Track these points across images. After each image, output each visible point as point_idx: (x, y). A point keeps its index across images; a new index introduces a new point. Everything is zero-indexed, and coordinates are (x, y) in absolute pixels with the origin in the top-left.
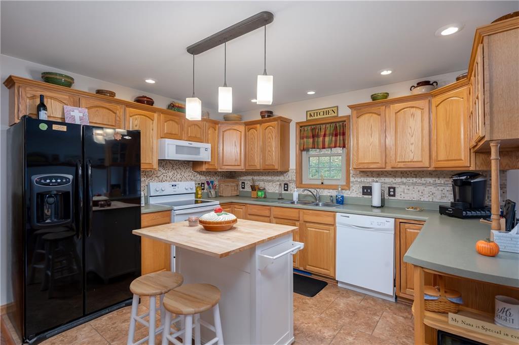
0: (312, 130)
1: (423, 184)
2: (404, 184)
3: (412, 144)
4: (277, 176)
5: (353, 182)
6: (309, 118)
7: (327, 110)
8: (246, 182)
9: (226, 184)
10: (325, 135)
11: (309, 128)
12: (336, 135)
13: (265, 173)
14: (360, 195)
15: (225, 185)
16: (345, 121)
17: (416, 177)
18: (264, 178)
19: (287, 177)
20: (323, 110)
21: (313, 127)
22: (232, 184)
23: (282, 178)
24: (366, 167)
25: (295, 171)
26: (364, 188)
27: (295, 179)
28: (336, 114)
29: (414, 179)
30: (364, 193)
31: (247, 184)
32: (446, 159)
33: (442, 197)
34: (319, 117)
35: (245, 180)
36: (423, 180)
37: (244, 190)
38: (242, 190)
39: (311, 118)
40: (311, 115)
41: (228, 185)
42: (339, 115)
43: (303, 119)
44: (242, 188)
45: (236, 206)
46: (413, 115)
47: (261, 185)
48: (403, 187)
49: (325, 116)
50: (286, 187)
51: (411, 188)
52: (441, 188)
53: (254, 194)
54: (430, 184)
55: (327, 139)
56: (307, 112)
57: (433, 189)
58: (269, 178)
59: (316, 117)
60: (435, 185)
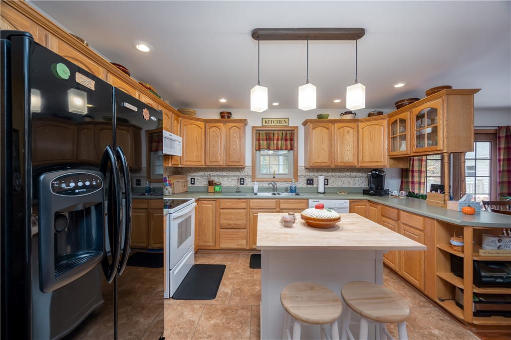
0: (266, 134)
1: (344, 177)
2: (333, 176)
3: (348, 151)
4: (233, 172)
5: (300, 176)
6: (264, 124)
7: (280, 120)
8: (196, 178)
9: (177, 180)
10: (278, 139)
11: (264, 132)
12: (286, 140)
13: (220, 169)
14: (305, 185)
15: (177, 182)
16: (294, 130)
17: (340, 172)
18: (219, 173)
19: (243, 172)
20: (276, 120)
21: (267, 132)
22: (182, 180)
23: (238, 173)
24: (319, 165)
25: (251, 168)
26: (308, 180)
27: (251, 174)
28: (287, 124)
29: (339, 173)
30: (308, 184)
31: (198, 179)
32: (370, 161)
33: (354, 184)
34: (273, 124)
35: (195, 176)
36: (343, 174)
37: (194, 185)
38: (191, 185)
39: (266, 124)
40: (266, 122)
41: (179, 182)
42: (290, 125)
43: (259, 124)
44: (191, 184)
45: (204, 202)
46: (348, 132)
47: (216, 180)
48: (333, 178)
49: (278, 124)
50: (242, 181)
51: (337, 179)
52: (353, 179)
53: (211, 189)
54: (348, 176)
55: (280, 142)
56: (262, 119)
57: (349, 179)
58: (224, 173)
59: (270, 124)
60: (350, 177)
